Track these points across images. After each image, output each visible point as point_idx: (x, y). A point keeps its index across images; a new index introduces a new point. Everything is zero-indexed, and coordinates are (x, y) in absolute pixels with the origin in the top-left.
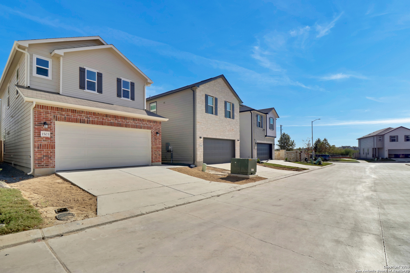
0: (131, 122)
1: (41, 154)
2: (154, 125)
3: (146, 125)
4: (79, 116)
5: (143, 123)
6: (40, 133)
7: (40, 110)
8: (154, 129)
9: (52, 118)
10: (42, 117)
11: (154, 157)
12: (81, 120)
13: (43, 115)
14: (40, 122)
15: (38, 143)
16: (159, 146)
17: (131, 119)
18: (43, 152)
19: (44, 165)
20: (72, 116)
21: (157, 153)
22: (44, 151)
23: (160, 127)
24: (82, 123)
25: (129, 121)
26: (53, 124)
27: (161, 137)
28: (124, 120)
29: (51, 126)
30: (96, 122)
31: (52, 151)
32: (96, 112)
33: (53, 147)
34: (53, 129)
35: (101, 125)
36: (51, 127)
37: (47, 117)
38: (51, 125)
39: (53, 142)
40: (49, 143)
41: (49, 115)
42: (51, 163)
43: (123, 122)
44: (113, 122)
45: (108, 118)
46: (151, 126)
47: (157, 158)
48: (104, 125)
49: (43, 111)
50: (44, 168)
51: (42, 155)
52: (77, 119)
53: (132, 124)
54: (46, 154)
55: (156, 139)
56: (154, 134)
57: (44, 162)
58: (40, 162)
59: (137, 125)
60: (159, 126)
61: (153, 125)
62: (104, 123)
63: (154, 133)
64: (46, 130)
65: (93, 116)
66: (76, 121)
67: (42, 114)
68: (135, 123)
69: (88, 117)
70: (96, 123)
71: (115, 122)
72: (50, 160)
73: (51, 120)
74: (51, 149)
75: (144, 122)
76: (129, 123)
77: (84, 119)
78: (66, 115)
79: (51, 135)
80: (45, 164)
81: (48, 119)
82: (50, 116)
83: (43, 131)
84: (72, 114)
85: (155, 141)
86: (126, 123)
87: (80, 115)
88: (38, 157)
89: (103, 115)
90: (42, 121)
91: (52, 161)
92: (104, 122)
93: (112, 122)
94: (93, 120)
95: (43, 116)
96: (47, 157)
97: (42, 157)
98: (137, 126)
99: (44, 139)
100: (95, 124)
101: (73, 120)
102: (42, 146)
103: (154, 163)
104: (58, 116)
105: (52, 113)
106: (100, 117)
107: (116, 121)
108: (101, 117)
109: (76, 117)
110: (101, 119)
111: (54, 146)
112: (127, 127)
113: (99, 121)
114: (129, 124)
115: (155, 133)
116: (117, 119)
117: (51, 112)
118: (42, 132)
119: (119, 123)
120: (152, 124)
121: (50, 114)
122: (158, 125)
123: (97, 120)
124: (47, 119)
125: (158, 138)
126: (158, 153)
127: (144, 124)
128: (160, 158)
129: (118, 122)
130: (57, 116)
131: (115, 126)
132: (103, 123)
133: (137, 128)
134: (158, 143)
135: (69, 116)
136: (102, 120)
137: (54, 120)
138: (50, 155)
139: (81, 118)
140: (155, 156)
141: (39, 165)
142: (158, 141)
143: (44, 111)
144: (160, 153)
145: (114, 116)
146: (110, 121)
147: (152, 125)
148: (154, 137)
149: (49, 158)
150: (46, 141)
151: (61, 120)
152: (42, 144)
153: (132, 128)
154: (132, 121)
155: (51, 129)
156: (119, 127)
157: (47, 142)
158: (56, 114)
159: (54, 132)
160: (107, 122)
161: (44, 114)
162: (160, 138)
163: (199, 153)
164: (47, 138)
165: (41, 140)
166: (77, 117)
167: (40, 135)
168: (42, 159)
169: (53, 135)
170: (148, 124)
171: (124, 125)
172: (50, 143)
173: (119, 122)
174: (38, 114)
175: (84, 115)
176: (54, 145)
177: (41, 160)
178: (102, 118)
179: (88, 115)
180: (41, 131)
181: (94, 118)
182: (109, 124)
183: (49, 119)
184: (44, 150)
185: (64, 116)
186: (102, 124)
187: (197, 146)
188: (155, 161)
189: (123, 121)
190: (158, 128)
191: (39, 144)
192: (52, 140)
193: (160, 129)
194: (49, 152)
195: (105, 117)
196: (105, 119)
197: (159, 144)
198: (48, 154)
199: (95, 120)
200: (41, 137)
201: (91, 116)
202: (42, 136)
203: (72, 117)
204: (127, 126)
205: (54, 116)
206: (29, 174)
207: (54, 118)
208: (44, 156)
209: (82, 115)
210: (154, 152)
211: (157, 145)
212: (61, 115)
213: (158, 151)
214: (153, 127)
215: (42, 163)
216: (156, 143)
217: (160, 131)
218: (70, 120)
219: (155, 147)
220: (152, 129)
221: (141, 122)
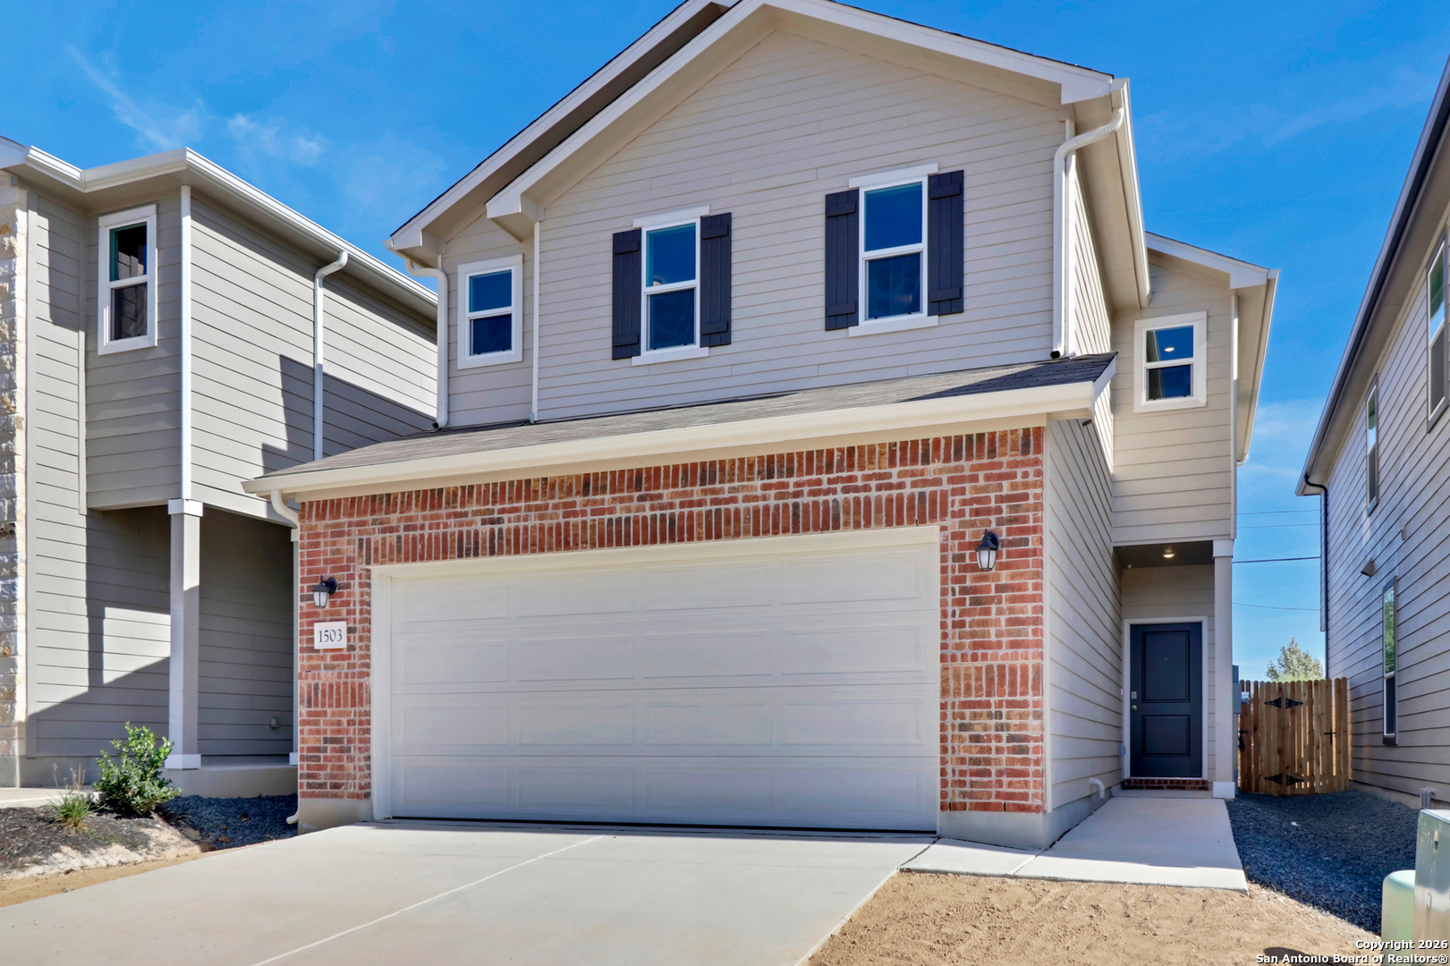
0: (752, 488)
1: (318, 732)
2: (962, 479)
3: (879, 488)
4: (452, 521)
5: (851, 479)
6: (312, 632)
7: (316, 526)
8: (962, 513)
9: (352, 555)
10: (322, 558)
11: (962, 761)
12: (465, 541)
13: (326, 544)
15: (307, 678)
16: (1015, 656)
18: (326, 723)
19: (324, 785)
20: (427, 524)
21: (993, 722)
22: (328, 718)
23: (1031, 478)
24: (468, 555)
25: (737, 484)
26: (357, 580)
28: (698, 488)
30: (534, 537)
31: (352, 717)
32: (532, 476)
33: (358, 696)
34: (358, 608)
35: (558, 548)
36: (352, 599)
37: (339, 551)
38: (351, 590)
39: (357, 670)
41: (342, 543)
42: (349, 776)
43: (691, 504)
44: (624, 516)
45: (599, 497)
46: (928, 490)
47: (988, 773)
49: (326, 526)
50: (326, 794)
51: (322, 737)
52: (445, 535)
53: (761, 504)
54: (332, 731)
55: (975, 602)
56: (962, 558)
57: (325, 767)
58: (316, 768)
59: (796, 506)
60: (1019, 471)
61: (944, 477)
62: (576, 536)
63: (961, 547)
64: (334, 616)
65: (515, 505)
66: (441, 549)
67: (322, 540)
68: (779, 496)
69: (496, 516)
70: (533, 545)
71: (641, 514)
72: (348, 759)
73: (352, 564)
74: (349, 709)
75: (857, 473)
76: (732, 507)
77: (476, 533)
78: (402, 525)
79: (352, 635)
80: (330, 779)
81: (340, 560)
82: (346, 547)
83: (323, 621)
84: (424, 518)
85: (968, 619)
86: (714, 508)
87: (459, 510)
88: (310, 745)
89: (570, 487)
90: (323, 575)
91: (351, 765)
92: (575, 526)
93: (619, 521)
94: (517, 530)
95: (325, 553)
96: (338, 746)
97: (322, 745)
98: (796, 515)
99: (328, 661)
100: (525, 549)
101: (430, 548)
102: (320, 695)
103: (958, 814)
104: (372, 537)
105: (353, 528)
106: (551, 502)
107: (647, 504)
108: (556, 501)
109: (441, 530)
110: (560, 512)
111: (367, 693)
112: (718, 536)
113: (550, 529)
114: (737, 511)
115: (971, 545)
116: (652, 492)
117: (349, 524)
118: (318, 627)
119: (663, 516)
120: (941, 471)
121: (346, 538)
122: (1004, 470)
123: (538, 522)
124: (336, 561)
125: (1000, 589)
126: (1000, 727)
127: (860, 483)
129: (658, 513)
130: (369, 541)
131: (636, 543)
132: (567, 536)
133: (796, 531)
134: (999, 634)
135: (414, 528)
136: (562, 521)
137: (360, 561)
138: (345, 738)
139: (464, 529)
140: (968, 750)
141: (311, 781)
142: (1000, 612)
143: (328, 526)
145: (630, 479)
146: (607, 517)
147: (937, 482)
148: (962, 580)
149: (342, 750)
150: (333, 667)
151: (384, 556)
152: (320, 683)
153: (756, 533)
154: (758, 483)
155: (352, 607)
156: (668, 546)
157: (336, 671)
158: (366, 532)
159: (365, 621)
160: (593, 527)
161: (329, 539)
162: (1020, 588)
164: (337, 655)
165: (319, 667)
166: (446, 526)
167: (313, 640)
168: (322, 755)
169: (357, 635)
170: (900, 474)
171: (700, 525)
173: (662, 507)
174: (311, 545)
175: (475, 508)
177: (318, 759)
178: (566, 505)
179: (495, 502)
180: (315, 624)
181: (522, 514)
182: (601, 537)
183: (345, 563)
184: (329, 710)
185: (395, 534)
186: (564, 540)
188: (971, 795)
189: (695, 498)
190: (1001, 499)
191: (313, 682)
192: (352, 661)
194: (344, 720)
195: (578, 493)
196: (578, 508)
197: (1014, 645)
198: (339, 731)
199: (526, 528)
200: (318, 651)
201: (507, 506)
202: (317, 645)
203: (426, 532)
204: (717, 528)
205: (361, 540)
206: (290, 820)
207: (360, 556)
208: (326, 741)
209: (466, 509)
210: (958, 721)
211: (984, 657)
212: (383, 531)
213: (1000, 704)
214: (950, 499)
215: (322, 773)
216: (988, 634)
217: (1025, 519)
218: (418, 551)
219: (967, 669)
220: (933, 517)
221: (831, 476)
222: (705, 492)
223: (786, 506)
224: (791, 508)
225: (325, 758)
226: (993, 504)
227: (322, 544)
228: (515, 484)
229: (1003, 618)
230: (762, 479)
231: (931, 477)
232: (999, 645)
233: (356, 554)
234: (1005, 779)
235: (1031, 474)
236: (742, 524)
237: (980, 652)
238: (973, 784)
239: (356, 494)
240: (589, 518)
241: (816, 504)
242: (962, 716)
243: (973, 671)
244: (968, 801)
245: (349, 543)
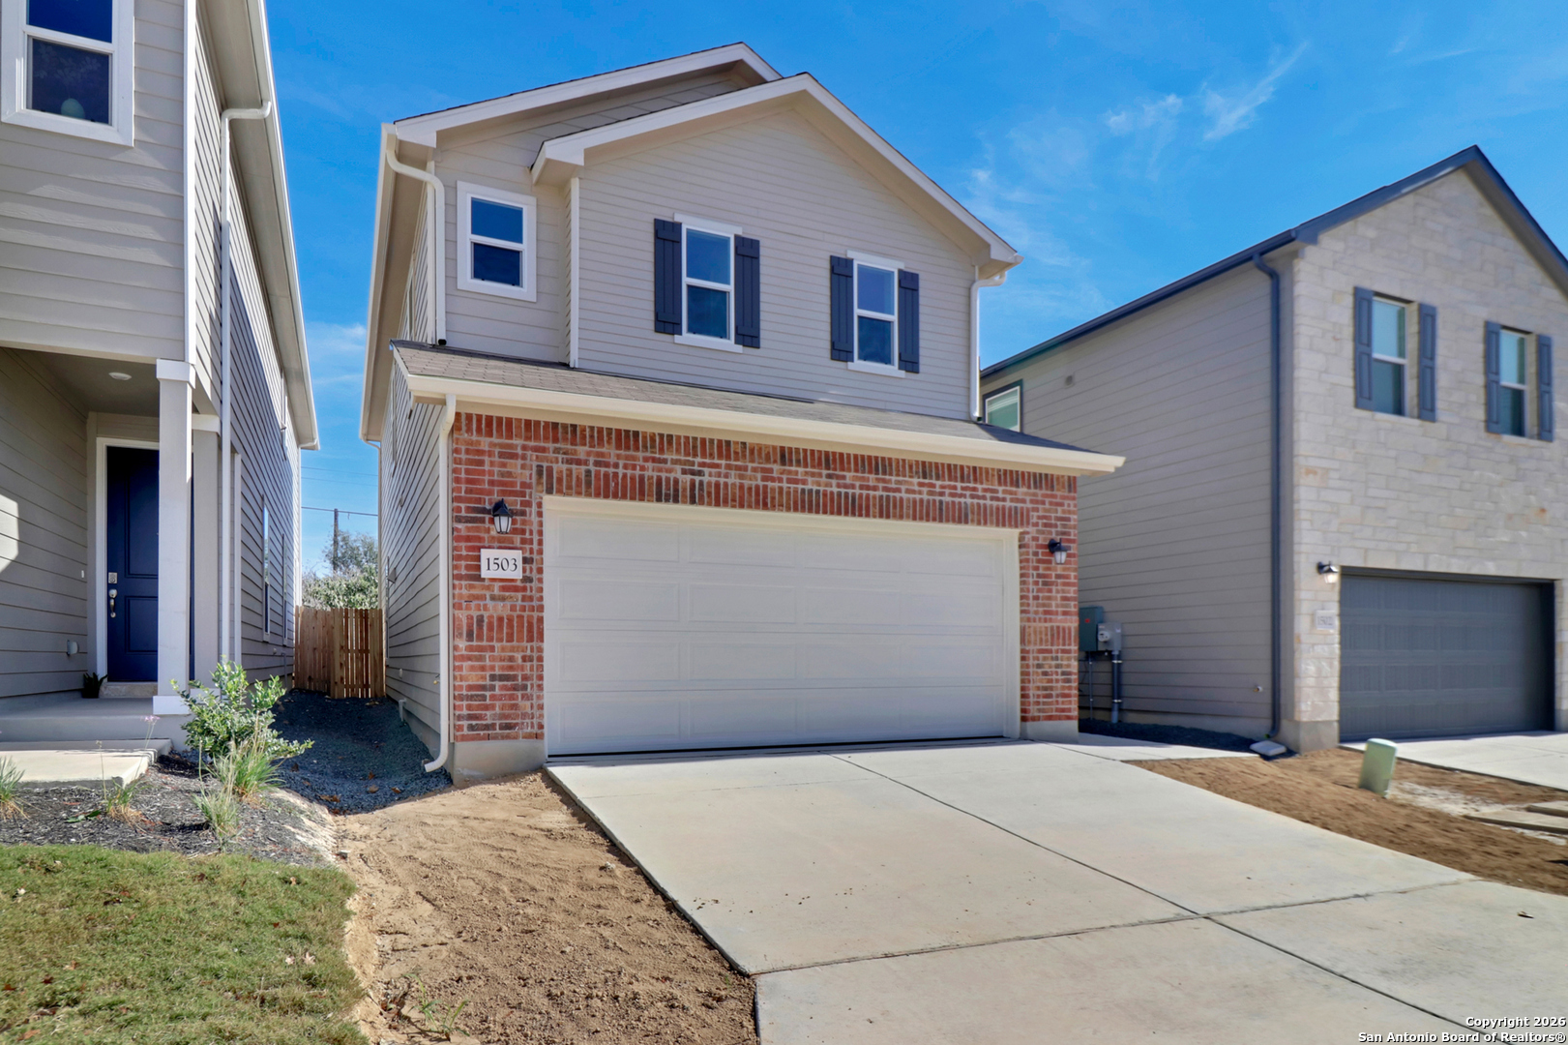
0: (911, 484)
2: (1037, 502)
3: (992, 499)
4: (649, 465)
5: (975, 489)
6: (478, 558)
7: (478, 443)
8: (1036, 525)
9: (528, 481)
10: (487, 478)
11: (1038, 688)
12: (664, 487)
13: (492, 464)
14: (479, 501)
15: (468, 608)
16: (1065, 621)
17: (911, 467)
18: (493, 659)
19: (492, 726)
20: (621, 463)
21: (1054, 663)
22: (496, 654)
23: (1072, 508)
24: (667, 500)
25: (901, 478)
26: (534, 508)
27: (1075, 570)
28: (872, 476)
29: (524, 522)
30: (734, 494)
31: (529, 653)
32: (732, 439)
33: (535, 631)
34: (536, 538)
35: (757, 506)
36: (527, 528)
37: (509, 474)
38: (527, 518)
39: (535, 603)
40: (518, 613)
41: (515, 466)
42: (524, 715)
43: (868, 488)
44: (815, 488)
45: (793, 468)
46: (1019, 505)
47: (1050, 696)
48: (773, 507)
49: (492, 445)
50: (495, 738)
51: (488, 674)
52: (642, 478)
53: (918, 497)
54: (502, 668)
55: (1045, 584)
56: (1036, 554)
57: (493, 707)
58: (479, 707)
59: (941, 502)
60: (1066, 502)
61: (1028, 498)
62: (773, 498)
63: (1037, 546)
64: (504, 543)
65: (716, 461)
66: (638, 490)
67: (486, 459)
68: (930, 493)
69: (696, 468)
70: (734, 500)
71: (829, 489)
72: (523, 697)
73: (528, 491)
74: (525, 644)
75: (978, 486)
76: (897, 495)
77: (676, 481)
78: (592, 460)
79: (528, 566)
80: (500, 719)
81: (513, 484)
82: (519, 471)
83: (489, 547)
84: (618, 457)
85: (1041, 595)
86: (885, 494)
87: (657, 456)
88: (471, 683)
89: (768, 455)
90: (487, 498)
91: (528, 703)
92: (773, 490)
93: (810, 491)
94: (717, 485)
95: (491, 473)
96: (509, 683)
97: (488, 682)
98: (941, 509)
99: (496, 592)
100: (726, 503)
101: (624, 487)
102: (485, 628)
103: (1035, 723)
104: (555, 466)
105: (529, 453)
106: (750, 465)
107: (834, 482)
108: (755, 465)
109: (638, 472)
110: (759, 475)
111: (538, 628)
112: (888, 517)
113: (750, 489)
114: (901, 499)
115: (1042, 546)
116: (838, 473)
117: (524, 448)
118: (485, 554)
119: (846, 494)
120: (1026, 494)
121: (520, 462)
122: (1058, 500)
123: (738, 481)
124: (506, 484)
125: (1058, 576)
126: (1057, 666)
127: (980, 493)
128: (1069, 696)
129: (843, 490)
130: (550, 470)
131: (825, 512)
132: (765, 498)
133: (941, 521)
134: (1057, 606)
135: (607, 465)
136: (761, 483)
137: (540, 488)
138: (520, 674)
139: (664, 475)
140: (1041, 681)
141: (474, 723)
142: (1058, 592)
143: (495, 445)
144: (1068, 666)
145: (820, 458)
146: (800, 486)
147: (1023, 501)
148: (1037, 568)
149: (515, 688)
150: (503, 599)
151: (569, 487)
152: (486, 614)
153: (914, 519)
154: (915, 480)
155: (527, 536)
156: (850, 519)
157: (508, 604)
158: (547, 459)
159: (540, 552)
160: (788, 493)
161: (496, 459)
162: (1067, 577)
163: (1312, 669)
164: (508, 586)
165: (483, 598)
166: (643, 468)
167: (478, 568)
168: (488, 694)
169: (534, 566)
170: (1004, 492)
171: (874, 505)
172: (523, 609)
173: (846, 486)
174: (470, 462)
175: (675, 457)
176: (541, 620)
177: (484, 698)
178: (764, 470)
179: (695, 455)
180: (482, 550)
181: (723, 471)
182: (796, 503)
183: (518, 488)
184: (497, 645)
185: (583, 468)
186: (762, 500)
187: (1302, 625)
188: (1043, 711)
189: (871, 484)
190: (1058, 519)
191: (475, 614)
192: (528, 593)
193: (1069, 519)
194: (518, 656)
195: (775, 462)
196: (775, 475)
197: (1065, 613)
198: (511, 668)
199: (726, 484)
200: (484, 580)
201: (707, 461)
202: (485, 573)
203: (621, 471)
204: (887, 509)
205: (540, 467)
206: (430, 767)
207: (539, 482)
208: (493, 678)
209: (665, 456)
210: (1036, 662)
211: (1051, 620)
212: (569, 462)
213: (1057, 652)
214: (1031, 513)
215: (488, 713)
216: (1050, 605)
217: (1069, 534)
218: (611, 489)
219: (1041, 627)
220: (1022, 524)
221: (964, 485)
222: (878, 480)
223: (934, 501)
224: (938, 504)
225: (493, 697)
226: (1053, 522)
227: (487, 463)
228: (716, 442)
229: (1059, 595)
230: (919, 478)
231: (1020, 497)
232: (1057, 613)
233: (534, 480)
234: (1060, 699)
235: (1072, 505)
236: (905, 510)
237: (1048, 617)
238: (1044, 703)
239: (533, 417)
240: (785, 485)
241: (953, 502)
242: (1038, 659)
243: (1043, 629)
244: (1041, 714)
245: (523, 467)
